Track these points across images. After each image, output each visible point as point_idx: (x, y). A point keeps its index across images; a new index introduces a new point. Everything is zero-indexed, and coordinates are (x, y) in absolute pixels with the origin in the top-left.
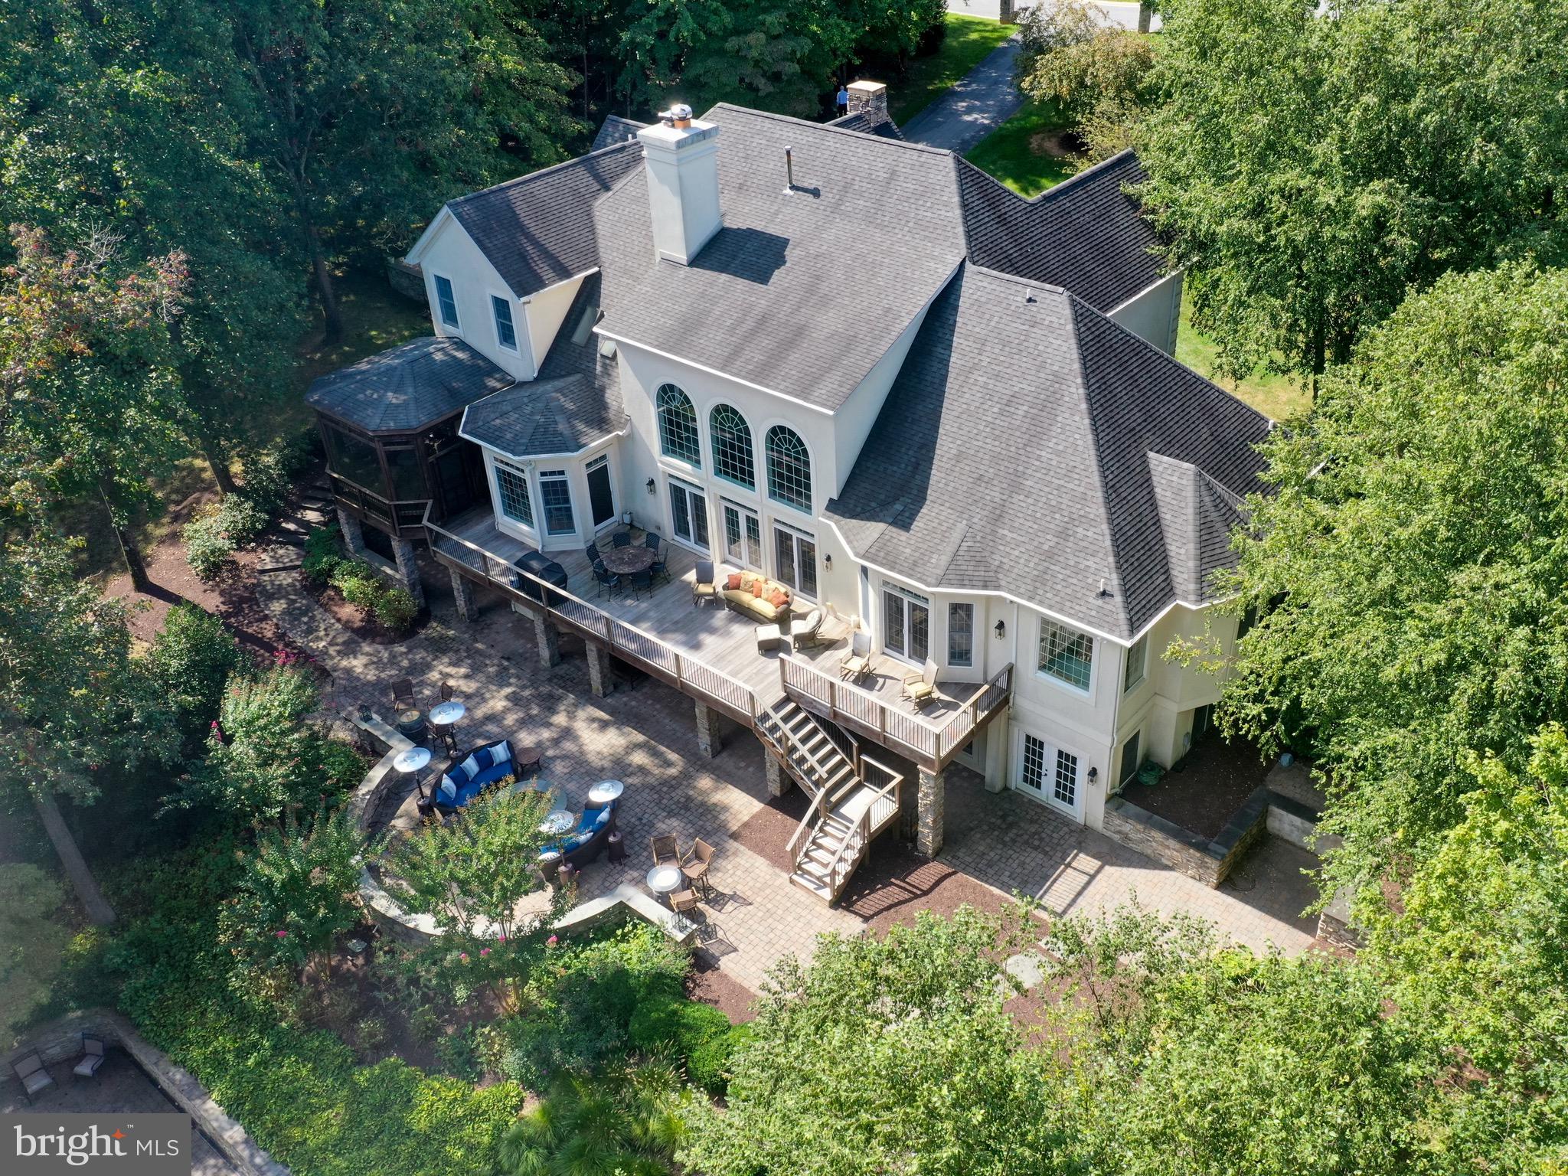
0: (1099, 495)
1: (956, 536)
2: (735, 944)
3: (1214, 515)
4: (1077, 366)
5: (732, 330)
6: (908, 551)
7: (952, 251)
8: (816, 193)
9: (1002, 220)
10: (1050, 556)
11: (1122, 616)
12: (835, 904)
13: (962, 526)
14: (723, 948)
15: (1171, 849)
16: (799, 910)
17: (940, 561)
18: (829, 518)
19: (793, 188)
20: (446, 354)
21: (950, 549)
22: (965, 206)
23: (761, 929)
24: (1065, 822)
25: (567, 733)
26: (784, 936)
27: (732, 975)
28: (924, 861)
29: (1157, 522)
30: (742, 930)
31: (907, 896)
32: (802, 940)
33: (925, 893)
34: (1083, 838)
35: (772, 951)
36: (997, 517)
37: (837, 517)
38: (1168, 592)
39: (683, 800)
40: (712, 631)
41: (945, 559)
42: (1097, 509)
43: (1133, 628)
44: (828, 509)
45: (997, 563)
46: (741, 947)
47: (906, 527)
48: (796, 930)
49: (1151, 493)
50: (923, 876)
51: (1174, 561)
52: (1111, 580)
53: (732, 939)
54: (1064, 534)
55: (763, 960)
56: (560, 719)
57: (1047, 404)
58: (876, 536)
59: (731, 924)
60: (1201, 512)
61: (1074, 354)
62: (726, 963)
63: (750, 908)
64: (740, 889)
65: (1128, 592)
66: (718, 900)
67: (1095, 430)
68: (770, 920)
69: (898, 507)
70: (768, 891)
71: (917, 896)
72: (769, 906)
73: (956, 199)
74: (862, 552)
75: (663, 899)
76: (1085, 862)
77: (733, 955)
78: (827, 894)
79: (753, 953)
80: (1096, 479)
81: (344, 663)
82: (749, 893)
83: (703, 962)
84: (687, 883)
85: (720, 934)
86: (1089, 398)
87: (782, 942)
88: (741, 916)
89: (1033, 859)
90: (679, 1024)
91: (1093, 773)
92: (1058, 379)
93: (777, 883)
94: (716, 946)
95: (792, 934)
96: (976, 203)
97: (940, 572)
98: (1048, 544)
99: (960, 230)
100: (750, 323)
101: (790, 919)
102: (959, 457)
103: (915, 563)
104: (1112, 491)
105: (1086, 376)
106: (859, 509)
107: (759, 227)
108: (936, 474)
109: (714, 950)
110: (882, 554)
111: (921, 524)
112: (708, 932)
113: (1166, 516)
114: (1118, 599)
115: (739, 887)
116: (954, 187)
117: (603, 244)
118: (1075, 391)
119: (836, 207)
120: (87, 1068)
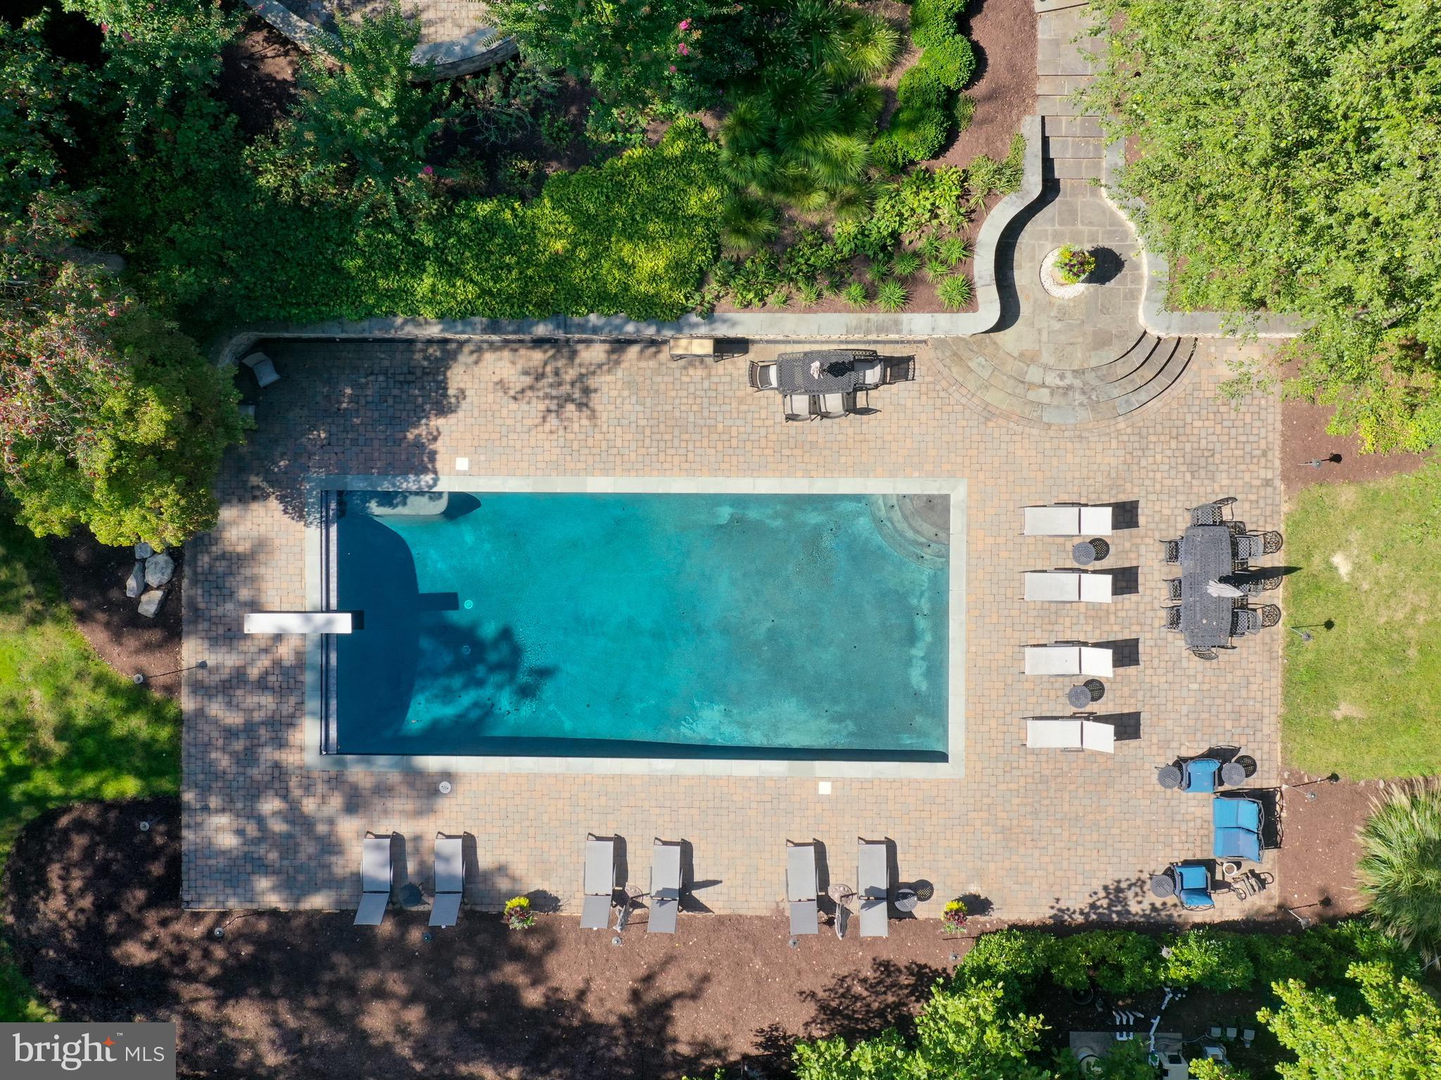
120: (268, 376)
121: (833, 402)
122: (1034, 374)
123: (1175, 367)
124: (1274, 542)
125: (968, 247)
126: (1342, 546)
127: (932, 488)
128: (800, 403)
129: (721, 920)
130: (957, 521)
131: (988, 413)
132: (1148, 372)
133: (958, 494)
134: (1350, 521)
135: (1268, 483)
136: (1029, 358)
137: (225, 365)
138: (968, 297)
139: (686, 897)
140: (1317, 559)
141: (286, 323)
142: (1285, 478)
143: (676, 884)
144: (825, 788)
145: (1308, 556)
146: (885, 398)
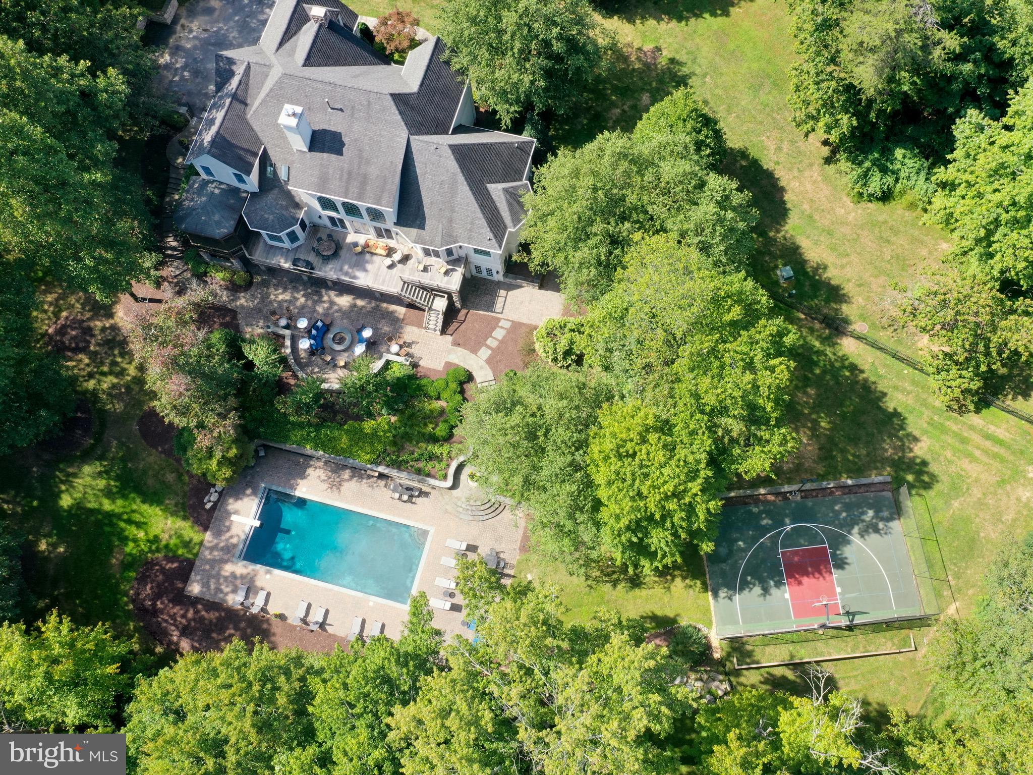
0: (479, 210)
1: (440, 229)
2: (421, 356)
3: (511, 200)
4: (459, 170)
5: (341, 179)
6: (427, 237)
7: (404, 133)
8: (341, 110)
9: (412, 108)
10: (470, 230)
11: (497, 245)
12: (442, 334)
13: (441, 225)
14: (419, 359)
15: (524, 283)
16: (433, 340)
17: (438, 239)
18: (395, 227)
19: (332, 109)
20: (219, 188)
21: (440, 235)
22: (400, 113)
23: (426, 349)
24: (492, 282)
25: (332, 303)
27: (425, 365)
28: (459, 311)
29: (496, 207)
30: (419, 350)
31: (459, 324)
32: (437, 348)
33: (464, 320)
34: (499, 285)
35: (432, 355)
36: (450, 221)
38: (506, 228)
40: (367, 262)
41: (440, 238)
42: (480, 215)
43: (500, 246)
44: (394, 224)
45: (456, 234)
46: (423, 357)
47: (424, 229)
48: (435, 346)
49: (492, 199)
50: (461, 316)
51: (504, 218)
52: (491, 236)
53: (419, 356)
54: (472, 223)
55: (431, 358)
56: (325, 298)
57: (453, 184)
58: (416, 234)
59: (416, 350)
60: (508, 201)
61: (457, 166)
62: (421, 363)
63: (418, 342)
64: (413, 339)
65: (495, 237)
66: (409, 345)
67: (471, 189)
68: (427, 346)
70: (421, 337)
71: (462, 322)
72: (424, 341)
73: (397, 112)
74: (413, 241)
75: (398, 354)
76: (502, 293)
78: (438, 333)
79: (427, 357)
80: (476, 205)
81: (238, 303)
82: (416, 340)
83: (415, 365)
84: (401, 347)
85: (416, 355)
86: (466, 179)
88: (417, 346)
89: (488, 298)
91: (498, 272)
92: (454, 174)
93: (423, 334)
94: (416, 359)
96: (403, 108)
97: (440, 243)
98: (469, 226)
99: (403, 123)
100: (345, 176)
102: (432, 203)
103: (430, 241)
104: (481, 206)
105: (462, 172)
106: (405, 224)
107: (326, 127)
108: (426, 210)
109: (416, 361)
110: (420, 241)
111: (427, 227)
112: (412, 356)
113: (498, 205)
114: (494, 240)
116: (394, 107)
117: (260, 135)
118: (461, 178)
119: (352, 115)
120: (262, 454)
121: (405, 497)
122: (459, 503)
123: (498, 511)
124: (512, 567)
125: (448, 466)
126: (531, 572)
127: (425, 527)
128: (397, 495)
129: (330, 635)
130: (430, 538)
131: (446, 512)
132: (490, 511)
133: (432, 531)
134: (534, 566)
135: (515, 549)
136: (459, 499)
137: (253, 447)
138: (445, 477)
139: (322, 625)
140: (523, 574)
141: (271, 440)
142: (520, 549)
143: (321, 621)
144: (371, 604)
145: (520, 573)
146: (420, 501)
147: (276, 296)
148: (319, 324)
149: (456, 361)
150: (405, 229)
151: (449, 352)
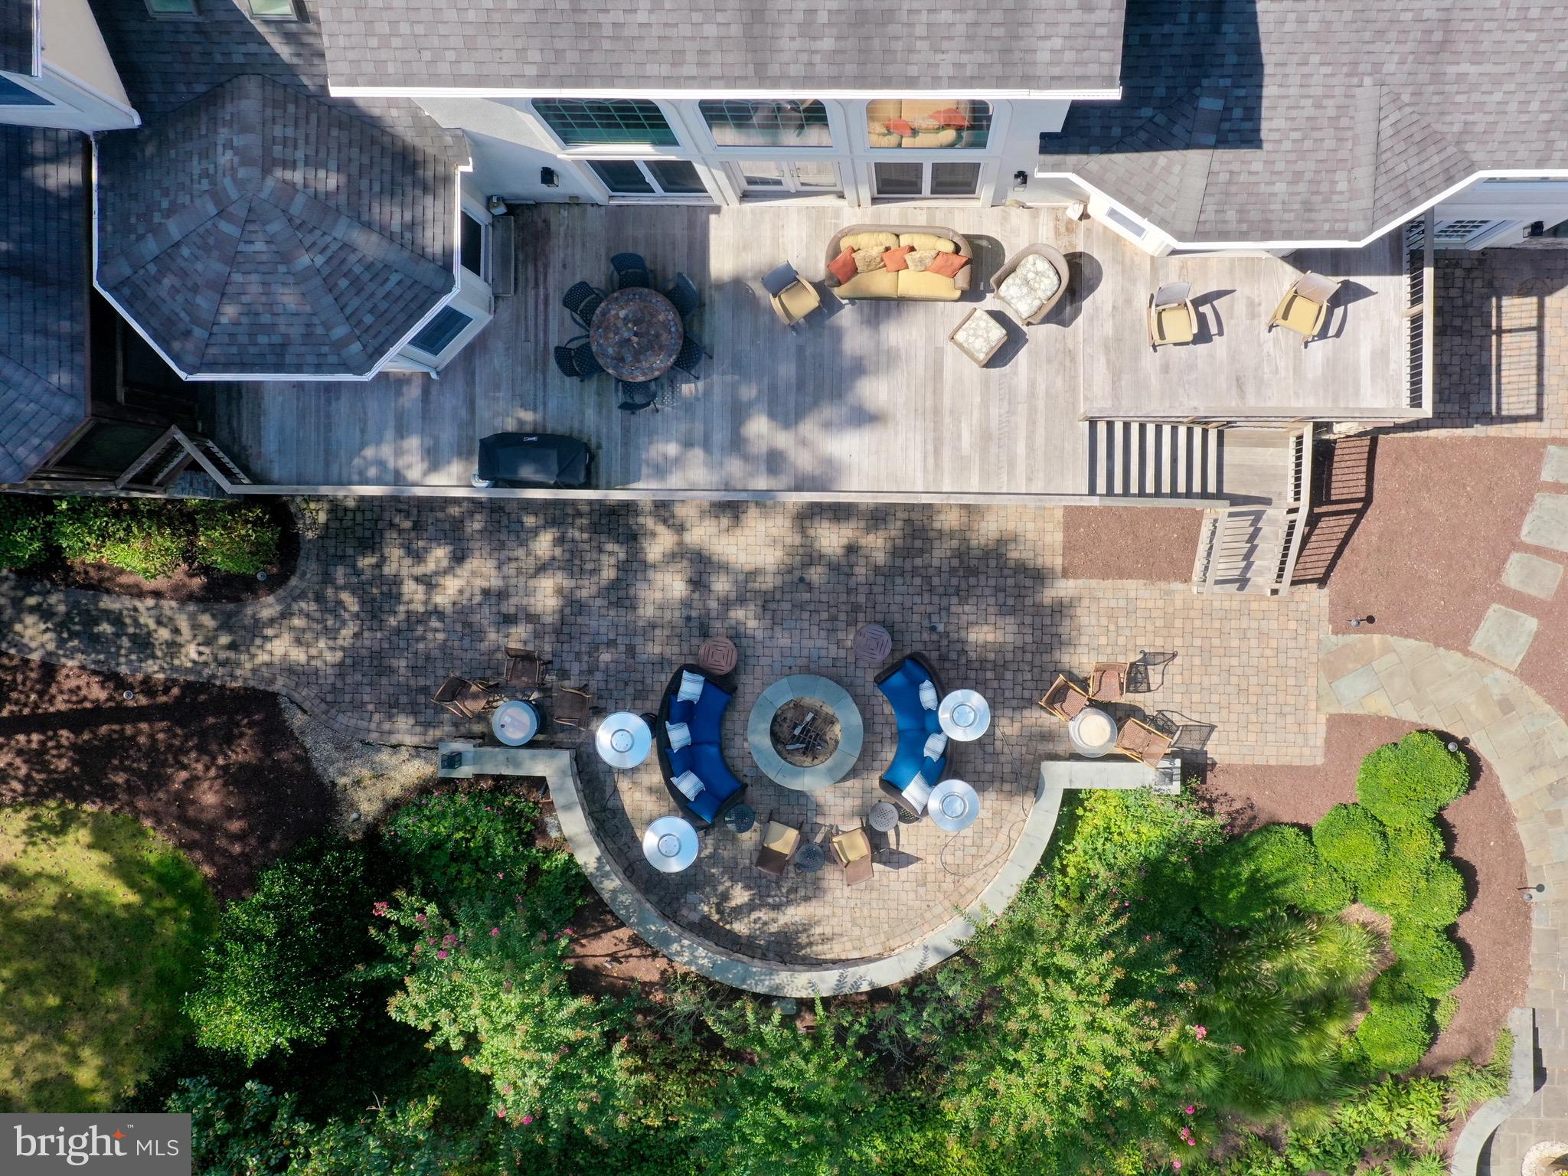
2: (1205, 720)
6: (1280, 187)
14: (1196, 735)
16: (1234, 624)
18: (1056, 168)
21: (1363, 151)
23: (1215, 679)
26: (1250, 671)
27: (1236, 760)
30: (1196, 698)
31: (1348, 520)
32: (1273, 662)
33: (1367, 500)
35: (1253, 699)
37: (1072, 159)
39: (955, 563)
44: (1044, 150)
45: (1456, 128)
46: (1214, 719)
47: (1250, 138)
48: (1255, 652)
53: (1196, 717)
55: (1253, 718)
58: (1201, 183)
59: (1178, 698)
62: (1214, 750)
63: (1178, 660)
64: (1145, 644)
68: (1215, 661)
69: (1210, 104)
70: (1178, 623)
71: (1360, 514)
72: (1198, 642)
74: (1190, 228)
76: (1517, 311)
77: (1214, 735)
79: (1233, 717)
82: (1159, 642)
85: (1176, 719)
87: (1253, 680)
88: (1178, 679)
90: (1268, 887)
93: (1179, 604)
94: (1186, 738)
95: (1254, 662)
97: (1365, 202)
101: (1235, 643)
103: (1308, 207)
106: (1116, 131)
109: (1190, 744)
110: (1231, 215)
111: (1279, 123)
115: (1141, 641)
147: (428, 583)
148: (691, 688)
149: (1379, 705)
150: (1120, 160)
151: (1333, 668)
